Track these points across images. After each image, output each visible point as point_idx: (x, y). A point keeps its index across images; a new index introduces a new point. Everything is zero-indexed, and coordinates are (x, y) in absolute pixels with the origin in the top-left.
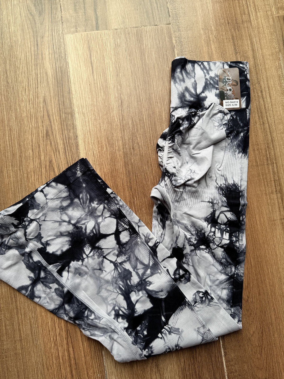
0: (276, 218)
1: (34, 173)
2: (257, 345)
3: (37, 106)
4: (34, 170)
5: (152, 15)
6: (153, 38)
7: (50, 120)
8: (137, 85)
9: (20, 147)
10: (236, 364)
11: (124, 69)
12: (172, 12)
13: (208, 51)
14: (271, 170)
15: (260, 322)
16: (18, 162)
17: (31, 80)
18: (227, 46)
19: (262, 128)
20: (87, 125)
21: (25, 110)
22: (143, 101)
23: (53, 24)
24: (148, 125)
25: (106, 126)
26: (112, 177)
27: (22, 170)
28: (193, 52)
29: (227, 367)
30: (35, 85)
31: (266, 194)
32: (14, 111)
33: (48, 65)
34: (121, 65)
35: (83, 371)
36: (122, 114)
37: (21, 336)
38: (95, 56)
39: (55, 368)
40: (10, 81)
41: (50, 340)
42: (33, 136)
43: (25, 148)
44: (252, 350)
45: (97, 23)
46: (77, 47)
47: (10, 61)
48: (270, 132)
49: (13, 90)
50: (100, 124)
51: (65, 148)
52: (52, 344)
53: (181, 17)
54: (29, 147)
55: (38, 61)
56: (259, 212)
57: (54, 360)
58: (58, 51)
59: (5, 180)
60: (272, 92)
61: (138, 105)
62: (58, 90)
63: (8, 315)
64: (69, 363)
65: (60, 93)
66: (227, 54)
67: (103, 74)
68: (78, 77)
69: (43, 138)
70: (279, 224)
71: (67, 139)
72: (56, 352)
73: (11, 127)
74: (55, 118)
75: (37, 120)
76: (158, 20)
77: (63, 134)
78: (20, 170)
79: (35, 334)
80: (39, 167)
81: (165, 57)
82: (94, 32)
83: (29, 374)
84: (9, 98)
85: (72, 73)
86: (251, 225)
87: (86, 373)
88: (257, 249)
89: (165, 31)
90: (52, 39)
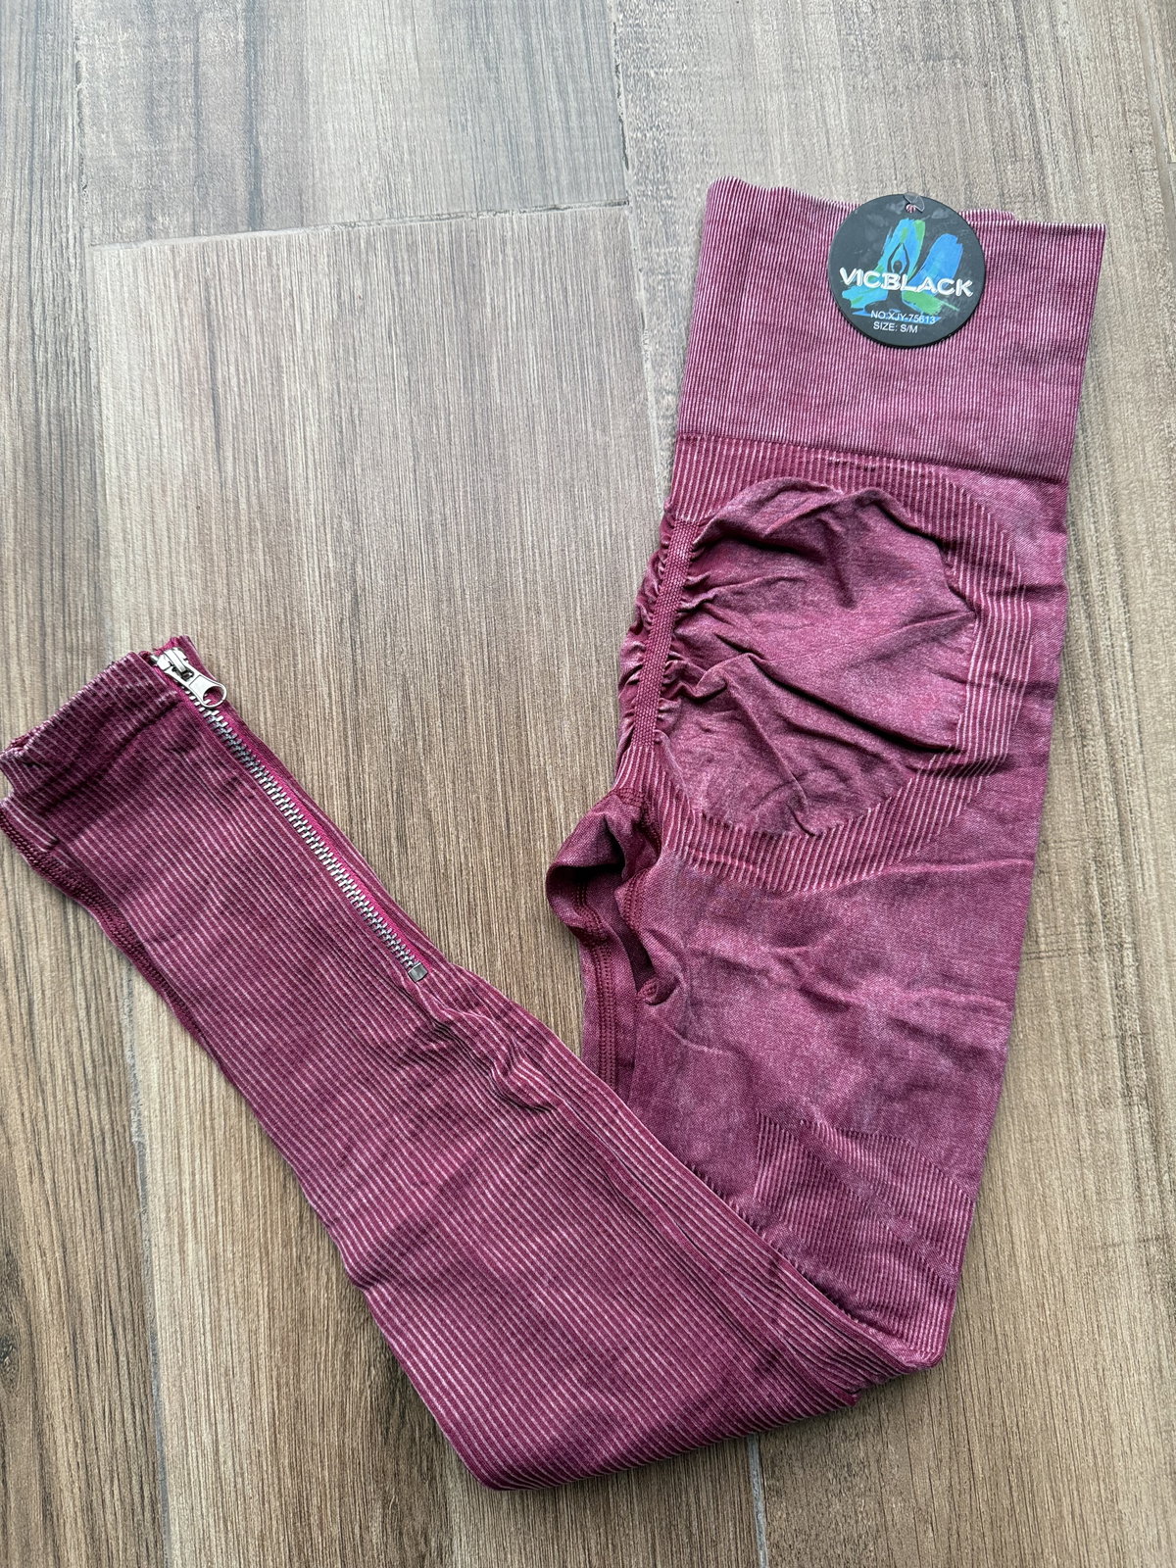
0: (1114, 1234)
5: (533, 154)
6: (533, 272)
8: (437, 516)
11: (375, 434)
12: (637, 141)
14: (1107, 982)
19: (1075, 758)
22: (463, 599)
23: (36, 193)
24: (483, 723)
25: (270, 720)
31: (1072, 1104)
34: (360, 409)
36: (354, 662)
38: (232, 358)
45: (255, 193)
46: (147, 314)
48: (1115, 782)
53: (683, 167)
56: (1030, 1199)
60: (1134, 572)
61: (437, 618)
62: (40, 533)
67: (266, 457)
68: (144, 464)
70: (1132, 1268)
76: (564, 180)
81: (591, 374)
82: (235, 237)
85: (112, 442)
86: (981, 1264)
88: (1008, 1393)
89: (599, 237)
90: (25, 272)
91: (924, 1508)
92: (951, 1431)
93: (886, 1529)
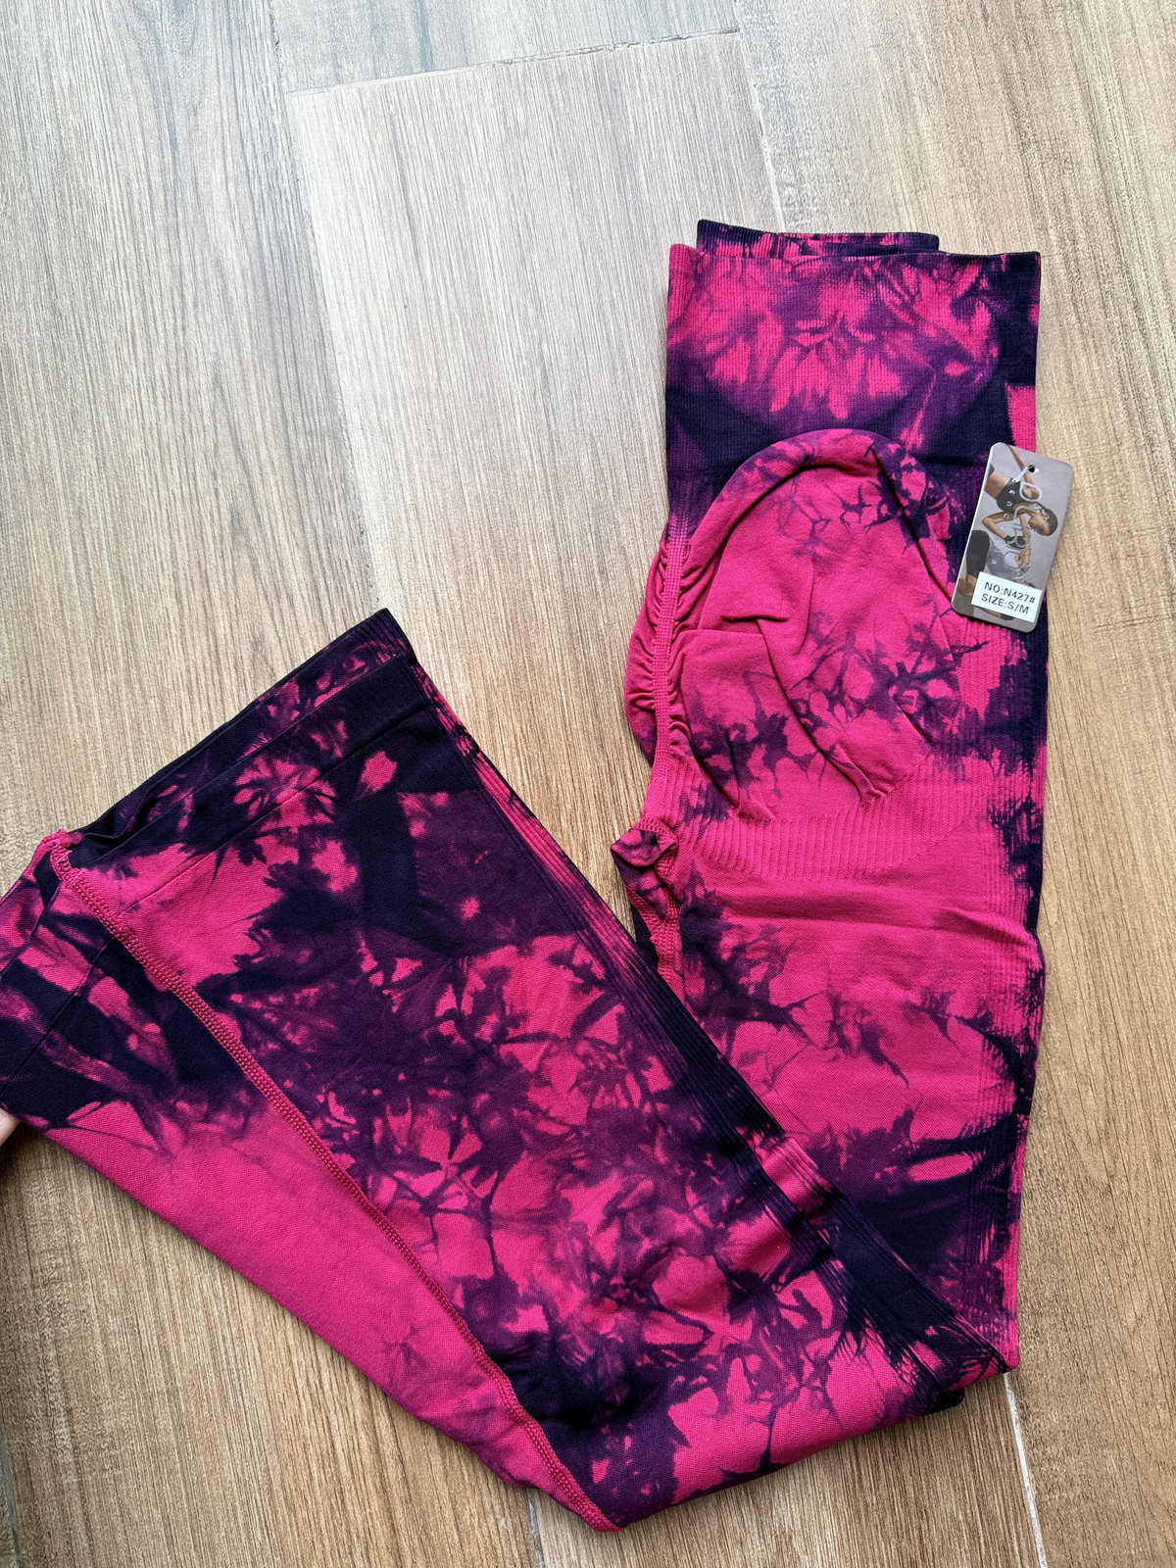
1: (190, 692)
2: (1156, 1369)
3: (186, 408)
4: (190, 681)
6: (665, 92)
7: (244, 463)
8: (606, 298)
9: (123, 584)
10: (1069, 1454)
11: (548, 234)
13: (905, 144)
15: (1163, 1278)
16: (120, 649)
17: (156, 299)
18: (983, 117)
19: (1147, 462)
20: (405, 478)
21: (136, 427)
22: (634, 365)
23: (236, 51)
25: (484, 481)
26: (518, 697)
27: (140, 682)
28: (841, 150)
29: (1033, 1465)
30: (175, 318)
32: (90, 431)
33: (223, 231)
34: (533, 216)
35: (437, 1510)
36: (549, 426)
37: (170, 1378)
38: (421, 182)
39: (320, 1500)
40: (65, 304)
41: (293, 1387)
42: (175, 536)
43: (145, 589)
44: (1133, 1393)
45: (424, 40)
46: (344, 147)
47: (62, 217)
49: (79, 343)
50: (456, 473)
51: (314, 581)
52: (303, 1403)
54: (161, 582)
55: (180, 214)
56: (1144, 819)
57: (314, 1468)
58: (262, 166)
59: (70, 727)
61: (614, 384)
62: (272, 336)
63: (111, 1292)
64: (378, 1480)
65: (280, 346)
66: (986, 152)
67: (459, 261)
68: (355, 274)
69: (221, 542)
71: (322, 542)
72: (322, 1436)
73: (81, 502)
74: (267, 455)
75: (190, 466)
76: (684, 15)
77: (302, 522)
78: (128, 681)
79: (228, 1363)
80: (208, 665)
81: (723, 174)
82: (412, 77)
83: (215, 1529)
84: (65, 378)
85: (327, 259)
86: (1111, 874)
87: (448, 1514)
88: (1142, 976)
89: (718, 60)
90: (235, 117)
91: (1083, 1073)
92: (1099, 1010)
93: (1055, 1093)
